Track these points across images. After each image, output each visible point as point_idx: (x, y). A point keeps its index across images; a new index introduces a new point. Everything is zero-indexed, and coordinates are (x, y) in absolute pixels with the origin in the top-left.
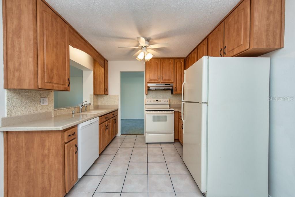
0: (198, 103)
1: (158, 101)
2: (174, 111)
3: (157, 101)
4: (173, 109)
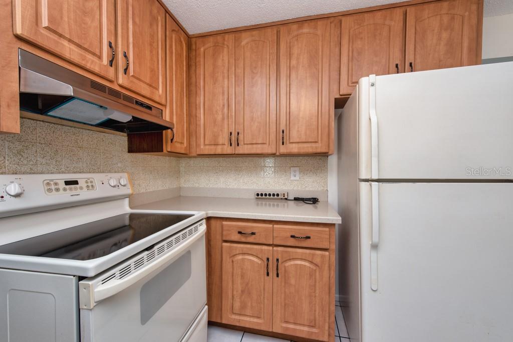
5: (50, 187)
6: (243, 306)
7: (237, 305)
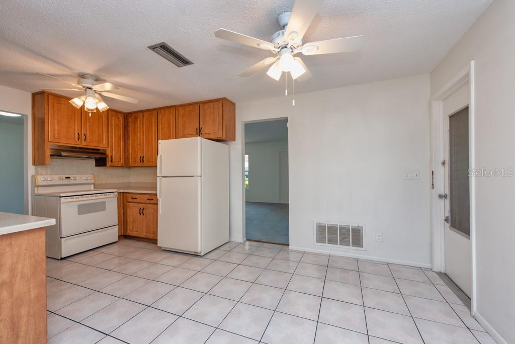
0: (193, 176)
1: (69, 178)
2: (117, 193)
3: (66, 178)
4: (116, 190)
5: (60, 179)
6: (133, 228)
7: (131, 227)
